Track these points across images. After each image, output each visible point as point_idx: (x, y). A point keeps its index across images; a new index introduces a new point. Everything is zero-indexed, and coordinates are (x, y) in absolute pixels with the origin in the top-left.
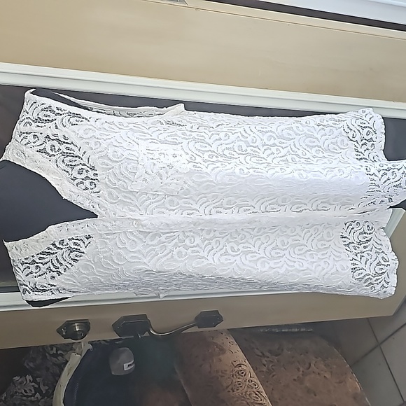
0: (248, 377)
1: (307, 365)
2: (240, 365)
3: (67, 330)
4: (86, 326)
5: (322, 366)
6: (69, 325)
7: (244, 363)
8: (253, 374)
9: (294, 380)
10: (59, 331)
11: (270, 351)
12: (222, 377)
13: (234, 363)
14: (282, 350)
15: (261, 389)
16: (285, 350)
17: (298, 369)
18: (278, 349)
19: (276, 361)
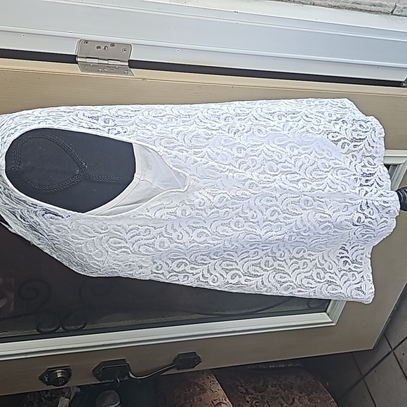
1: (291, 401)
2: (219, 404)
3: (48, 378)
4: (68, 372)
5: (306, 401)
6: (51, 372)
7: (224, 401)
10: (41, 378)
11: (254, 388)
13: (214, 402)
14: (267, 386)
16: (270, 386)
17: (282, 405)
18: (263, 386)
19: (260, 398)
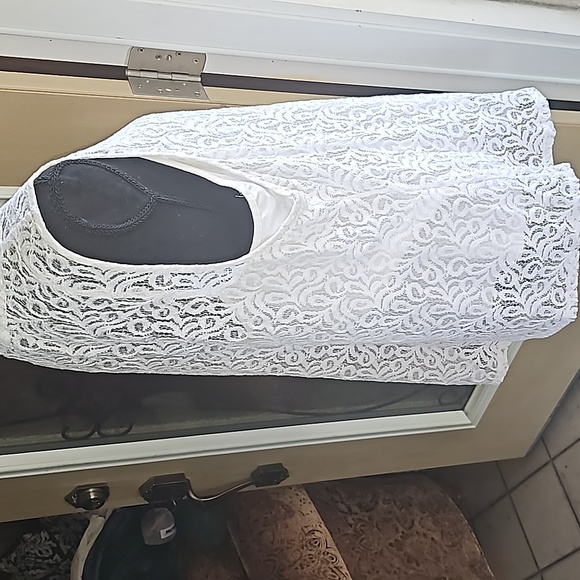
0: (323, 548)
1: (409, 524)
2: (312, 532)
3: (79, 496)
4: (104, 492)
5: (430, 524)
6: (81, 492)
7: (319, 529)
8: (331, 543)
9: (391, 544)
10: (68, 499)
11: (360, 506)
12: (288, 548)
13: (305, 529)
14: (377, 503)
15: (341, 563)
16: (381, 503)
17: (397, 530)
18: (371, 502)
19: (367, 519)
